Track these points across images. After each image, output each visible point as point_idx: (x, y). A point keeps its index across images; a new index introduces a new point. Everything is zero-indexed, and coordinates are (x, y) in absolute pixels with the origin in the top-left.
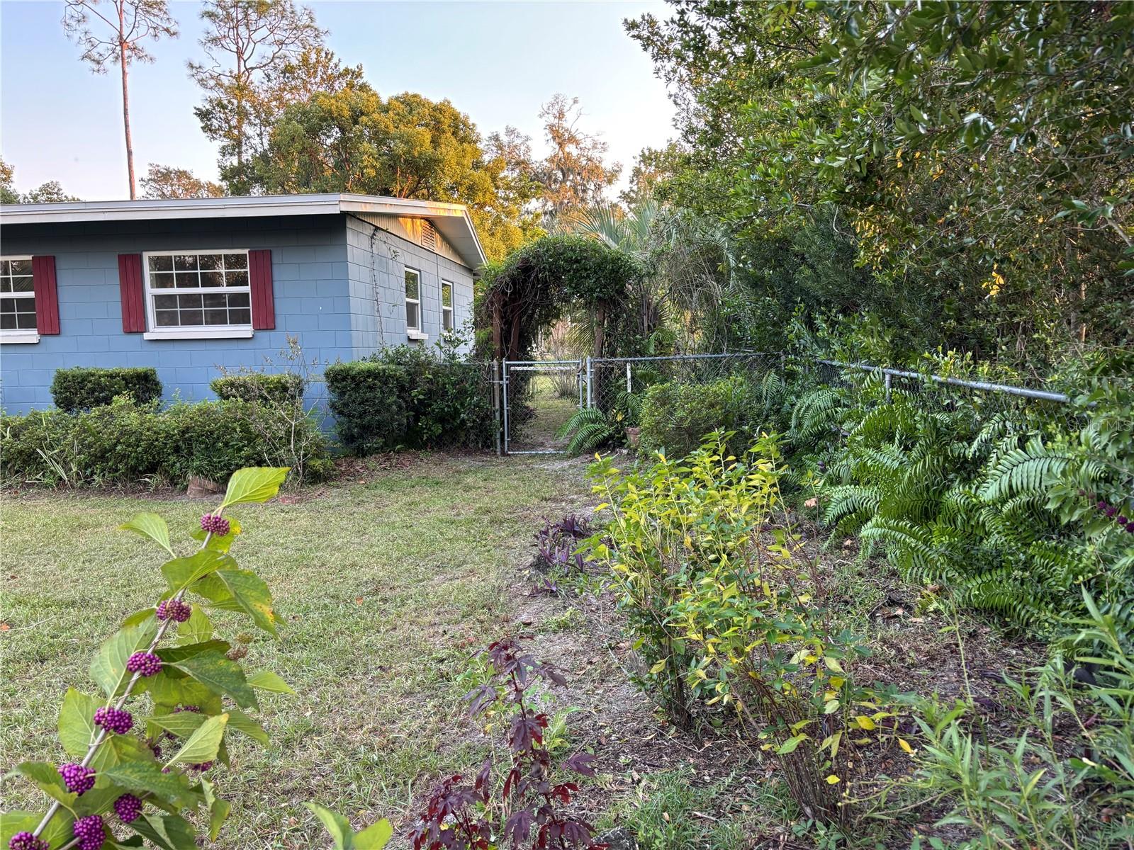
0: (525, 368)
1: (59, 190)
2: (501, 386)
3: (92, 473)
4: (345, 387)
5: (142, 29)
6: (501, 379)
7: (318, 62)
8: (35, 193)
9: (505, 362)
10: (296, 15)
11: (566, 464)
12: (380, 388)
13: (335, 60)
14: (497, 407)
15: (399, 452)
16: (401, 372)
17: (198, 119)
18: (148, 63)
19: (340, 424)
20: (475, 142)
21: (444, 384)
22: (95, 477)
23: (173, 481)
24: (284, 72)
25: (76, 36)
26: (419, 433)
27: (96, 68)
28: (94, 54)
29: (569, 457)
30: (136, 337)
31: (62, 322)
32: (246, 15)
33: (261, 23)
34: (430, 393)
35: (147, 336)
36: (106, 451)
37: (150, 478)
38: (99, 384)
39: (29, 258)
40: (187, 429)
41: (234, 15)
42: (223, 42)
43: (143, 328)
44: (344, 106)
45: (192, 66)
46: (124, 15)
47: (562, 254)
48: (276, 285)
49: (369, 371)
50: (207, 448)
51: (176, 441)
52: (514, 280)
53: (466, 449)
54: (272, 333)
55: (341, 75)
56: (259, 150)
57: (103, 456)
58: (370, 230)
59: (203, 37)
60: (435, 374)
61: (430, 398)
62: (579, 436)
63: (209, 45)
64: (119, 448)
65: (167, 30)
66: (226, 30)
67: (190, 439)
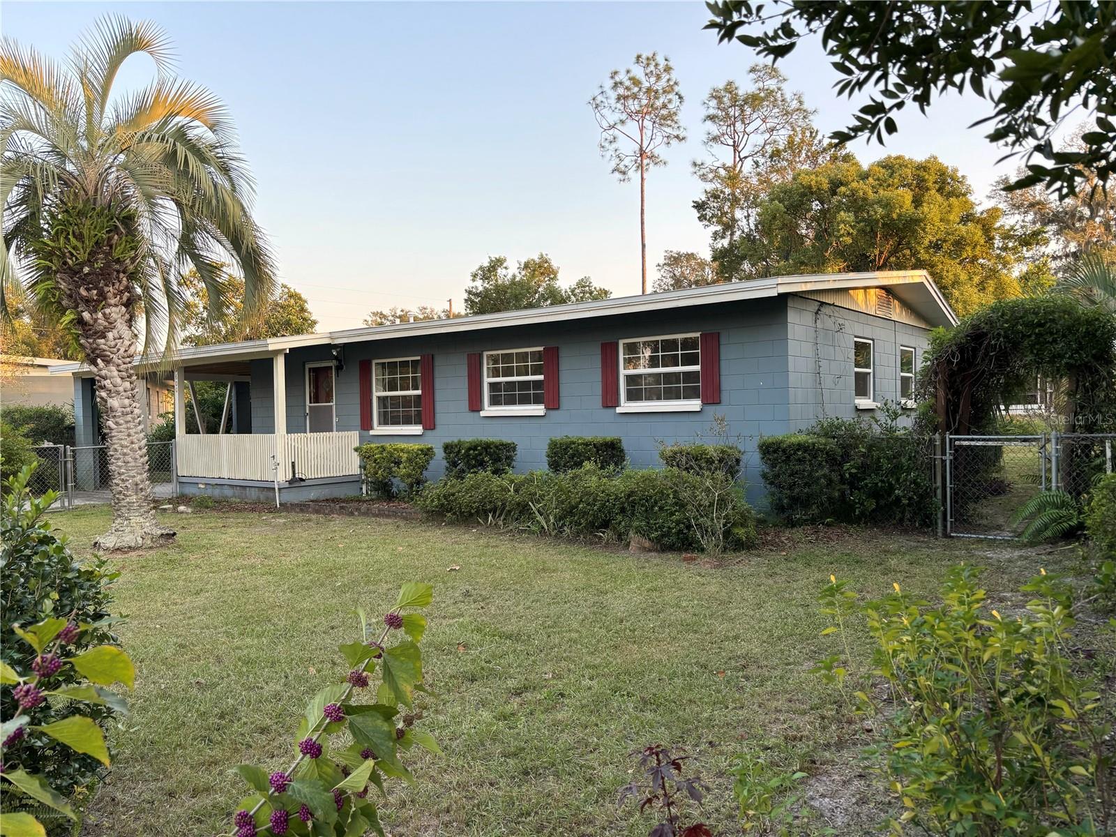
0: (973, 443)
1: (590, 283)
2: (943, 462)
3: (564, 525)
4: (776, 459)
5: (658, 139)
6: (944, 453)
7: (803, 141)
8: (573, 287)
9: (948, 436)
10: (787, 102)
11: (1017, 553)
12: (810, 461)
13: (819, 137)
14: (939, 483)
15: (828, 525)
16: (832, 444)
17: (695, 211)
18: (663, 167)
19: (773, 494)
20: (964, 195)
21: (879, 458)
22: (565, 528)
23: (620, 537)
24: (771, 157)
25: (608, 155)
26: (851, 507)
27: (622, 179)
28: (622, 167)
29: (1025, 546)
30: (610, 411)
31: (561, 398)
32: (743, 111)
33: (755, 116)
34: (863, 468)
35: (619, 410)
36: (573, 507)
37: (603, 533)
38: (577, 451)
39: (541, 349)
40: (631, 494)
41: (732, 113)
42: (722, 139)
43: (617, 404)
44: (823, 179)
45: (695, 164)
46: (644, 130)
47: (1021, 318)
48: (723, 364)
49: (799, 445)
50: (646, 511)
51: (623, 503)
52: (962, 348)
53: (903, 527)
54: (717, 407)
55: (825, 150)
56: (746, 230)
57: (571, 512)
58: (815, 306)
59: (705, 138)
60: (870, 448)
61: (864, 472)
62: (1037, 523)
63: (710, 143)
64: (581, 506)
65: (677, 137)
66: (725, 128)
67: (633, 501)
